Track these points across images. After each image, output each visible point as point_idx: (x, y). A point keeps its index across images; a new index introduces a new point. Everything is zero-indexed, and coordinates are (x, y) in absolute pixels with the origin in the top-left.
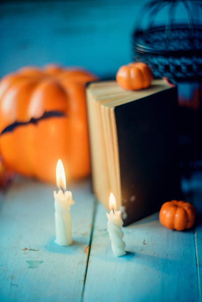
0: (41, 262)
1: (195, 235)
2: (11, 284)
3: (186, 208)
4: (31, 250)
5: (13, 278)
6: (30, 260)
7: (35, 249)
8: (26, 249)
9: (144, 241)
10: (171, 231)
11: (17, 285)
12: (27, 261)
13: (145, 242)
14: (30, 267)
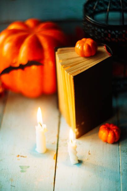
0: (28, 167)
1: (120, 147)
2: (11, 186)
3: (115, 130)
4: (22, 156)
5: (12, 180)
6: (21, 165)
7: (24, 156)
8: (18, 156)
9: (89, 151)
10: (105, 143)
11: (14, 186)
12: (20, 166)
13: (90, 153)
14: (22, 171)
